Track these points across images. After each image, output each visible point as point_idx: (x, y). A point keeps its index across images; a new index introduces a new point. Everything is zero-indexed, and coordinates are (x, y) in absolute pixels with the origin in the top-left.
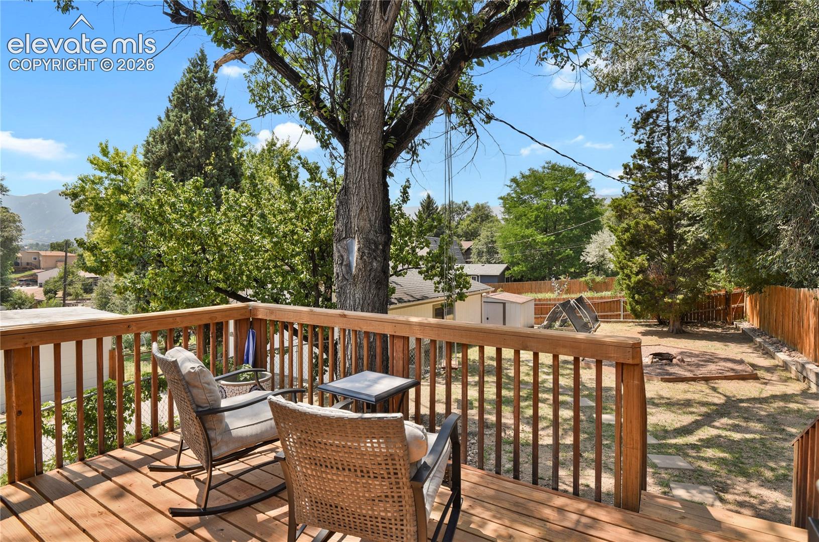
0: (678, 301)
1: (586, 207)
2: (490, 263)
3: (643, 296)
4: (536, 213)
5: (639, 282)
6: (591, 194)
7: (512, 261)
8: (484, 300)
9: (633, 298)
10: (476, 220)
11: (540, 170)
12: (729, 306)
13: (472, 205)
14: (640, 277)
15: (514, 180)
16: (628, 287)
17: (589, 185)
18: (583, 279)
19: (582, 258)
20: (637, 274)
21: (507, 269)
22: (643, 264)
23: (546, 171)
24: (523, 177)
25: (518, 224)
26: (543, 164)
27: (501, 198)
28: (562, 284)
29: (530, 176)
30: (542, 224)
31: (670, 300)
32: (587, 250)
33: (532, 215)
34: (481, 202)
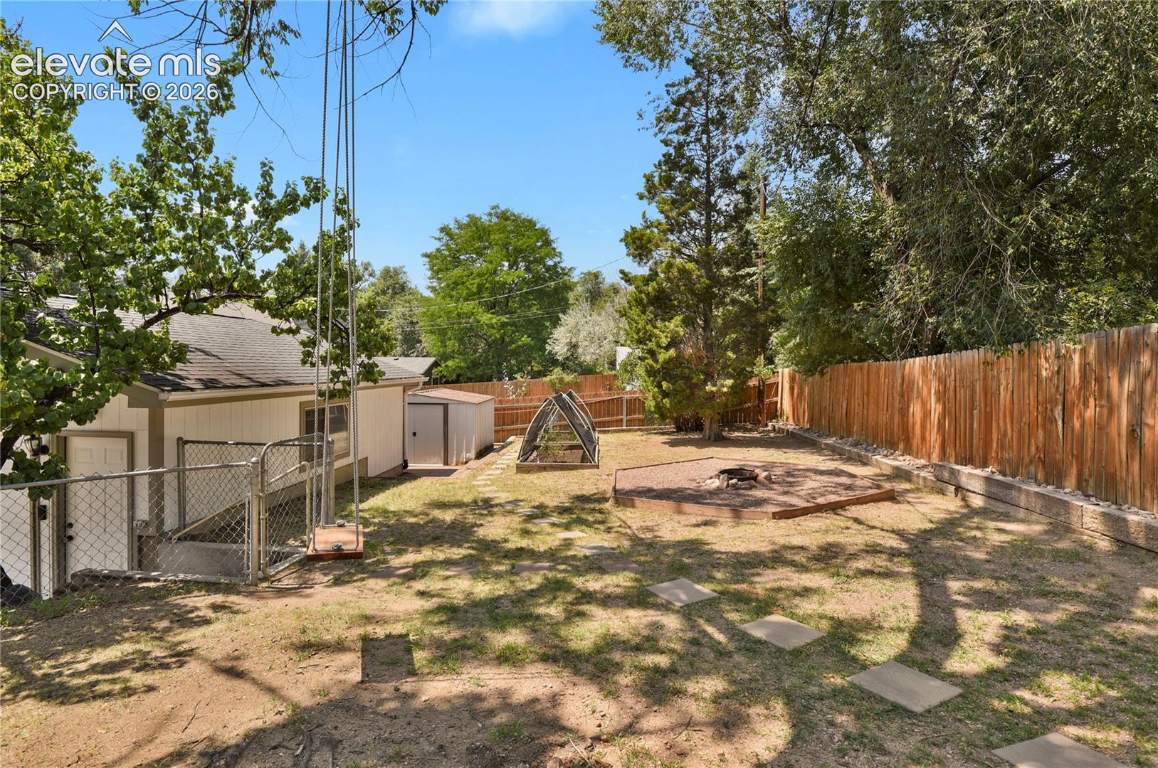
0: (725, 390)
1: (550, 278)
2: (407, 356)
3: (673, 384)
4: (477, 280)
5: (670, 360)
6: (557, 259)
7: (444, 353)
8: (408, 400)
9: (659, 386)
10: (384, 292)
11: (485, 218)
12: (763, 401)
13: (378, 268)
14: (672, 352)
15: (444, 230)
16: (651, 372)
17: (554, 245)
18: (547, 379)
19: (548, 347)
20: (667, 348)
21: (436, 364)
22: (677, 332)
23: (495, 220)
24: (460, 227)
25: (451, 297)
26: (488, 210)
27: (426, 256)
28: (517, 386)
29: (468, 225)
30: (487, 298)
31: (714, 389)
32: (555, 336)
33: (473, 284)
34: (392, 265)
